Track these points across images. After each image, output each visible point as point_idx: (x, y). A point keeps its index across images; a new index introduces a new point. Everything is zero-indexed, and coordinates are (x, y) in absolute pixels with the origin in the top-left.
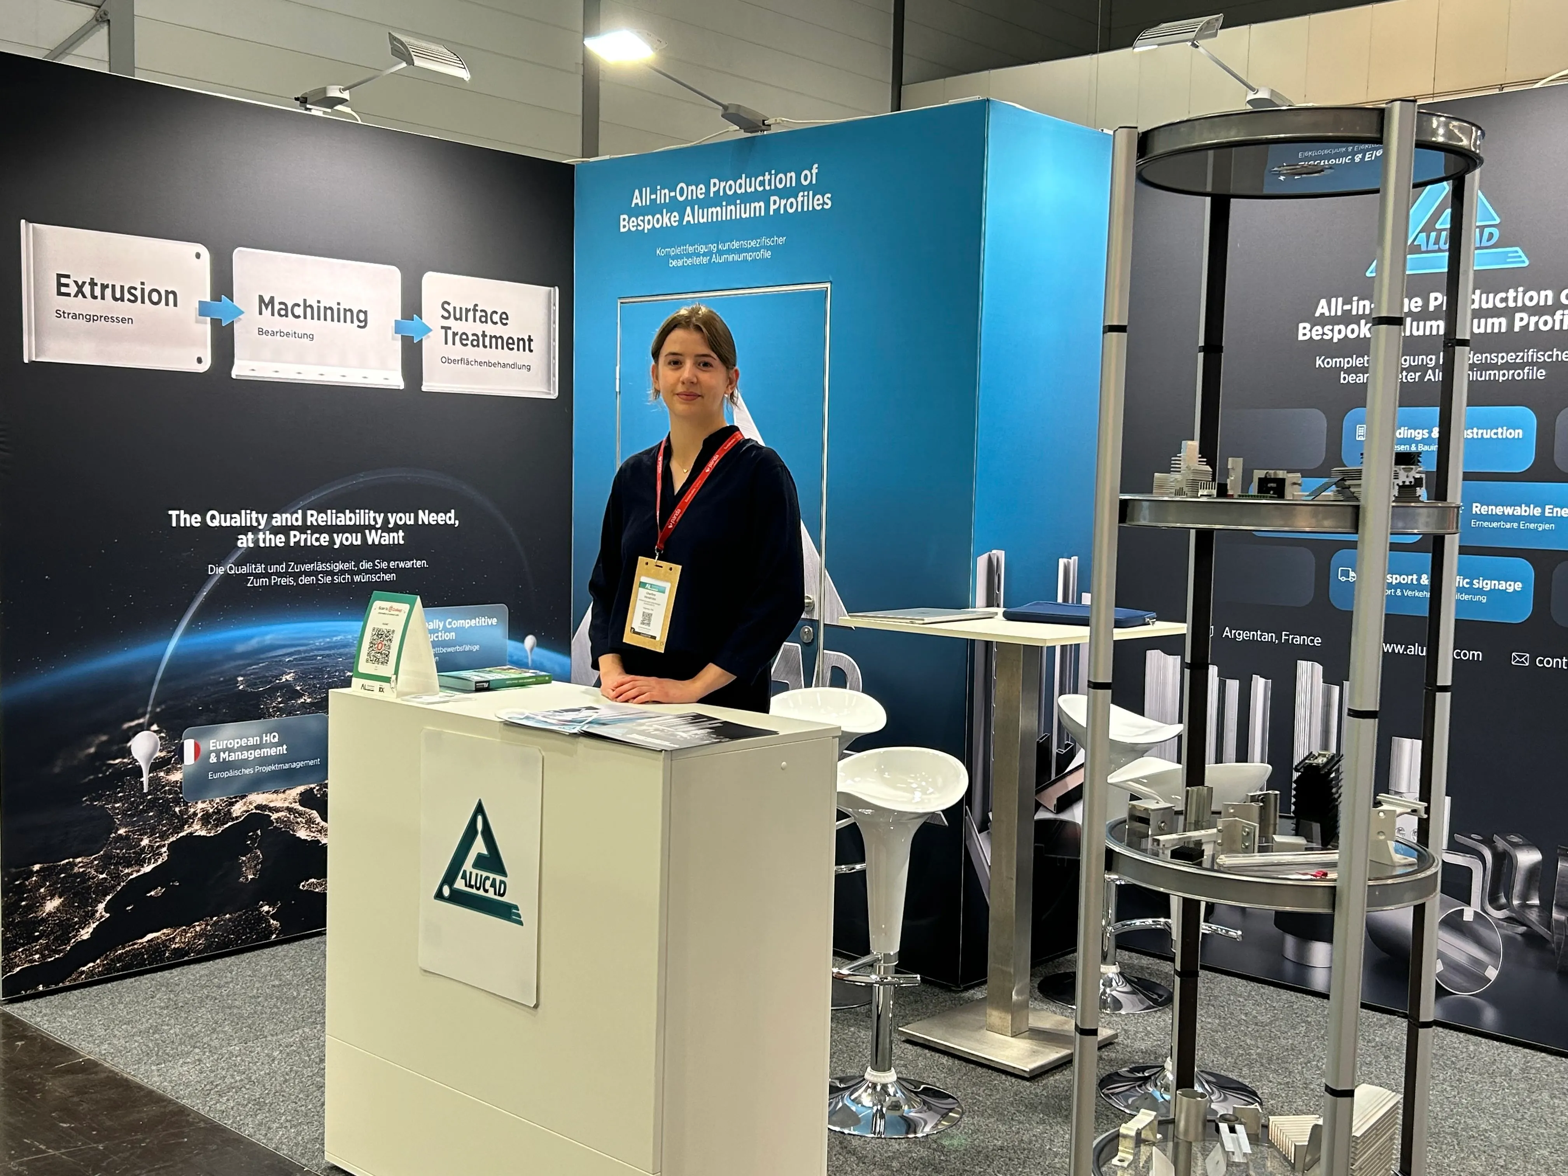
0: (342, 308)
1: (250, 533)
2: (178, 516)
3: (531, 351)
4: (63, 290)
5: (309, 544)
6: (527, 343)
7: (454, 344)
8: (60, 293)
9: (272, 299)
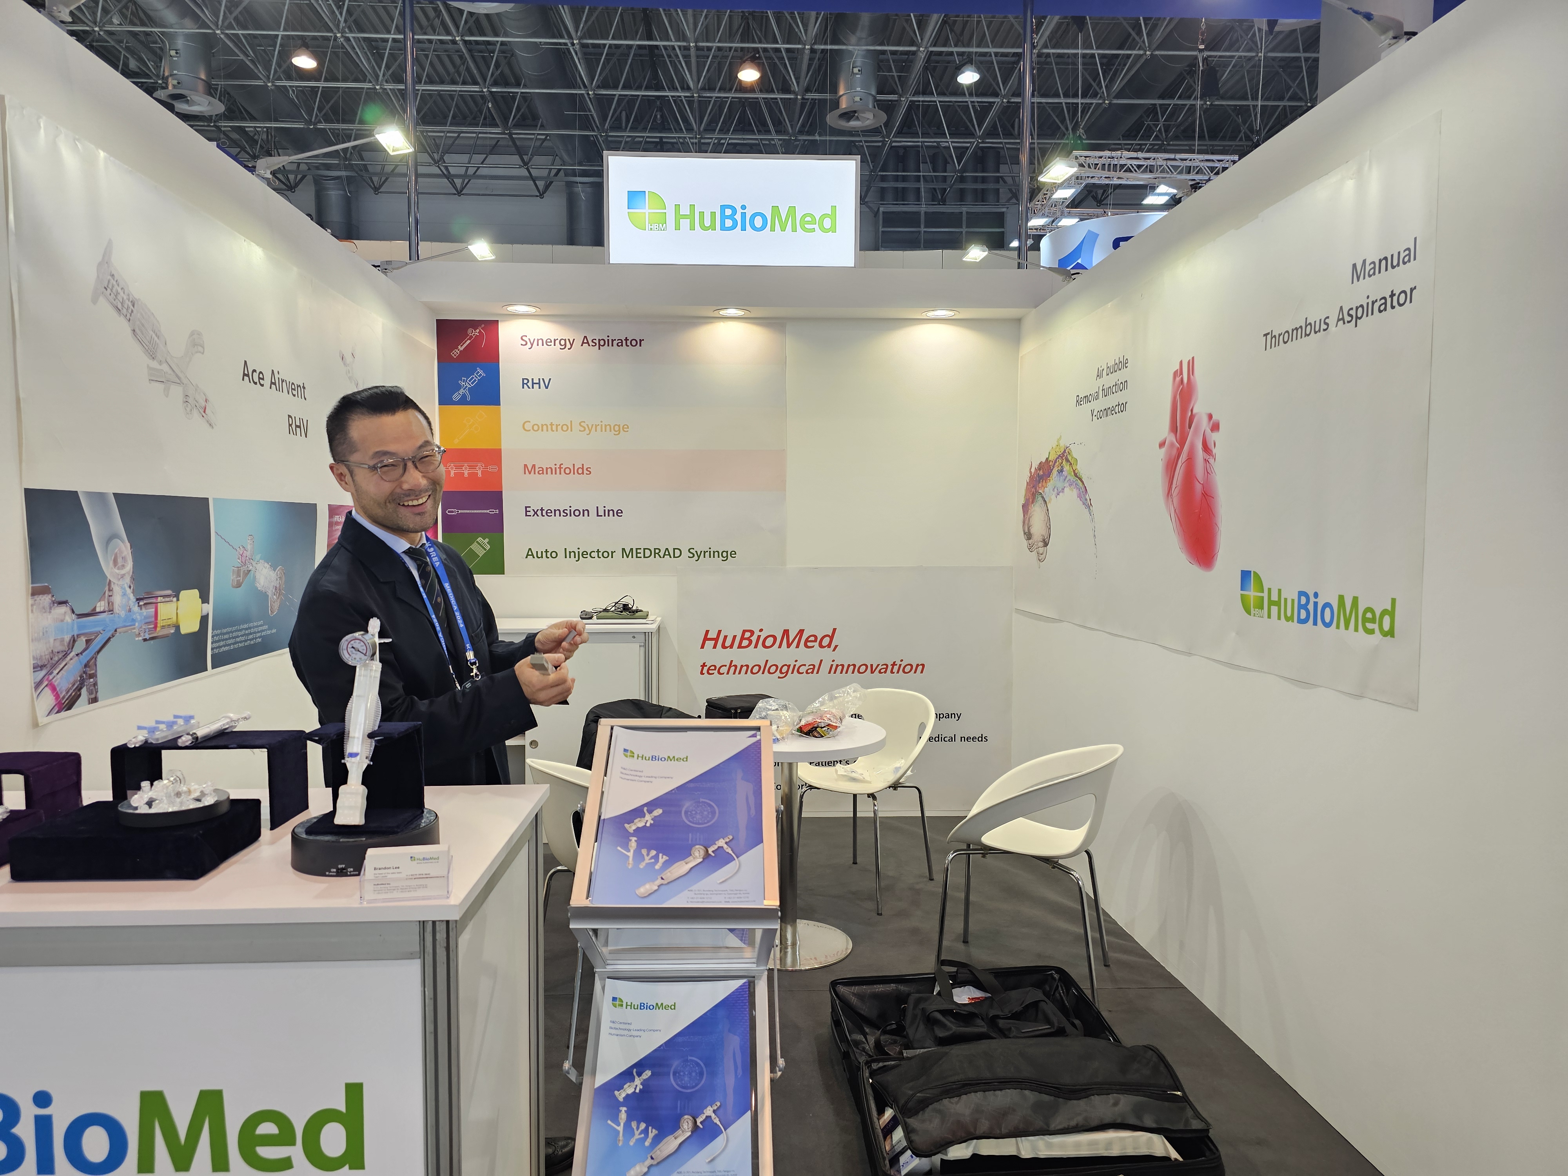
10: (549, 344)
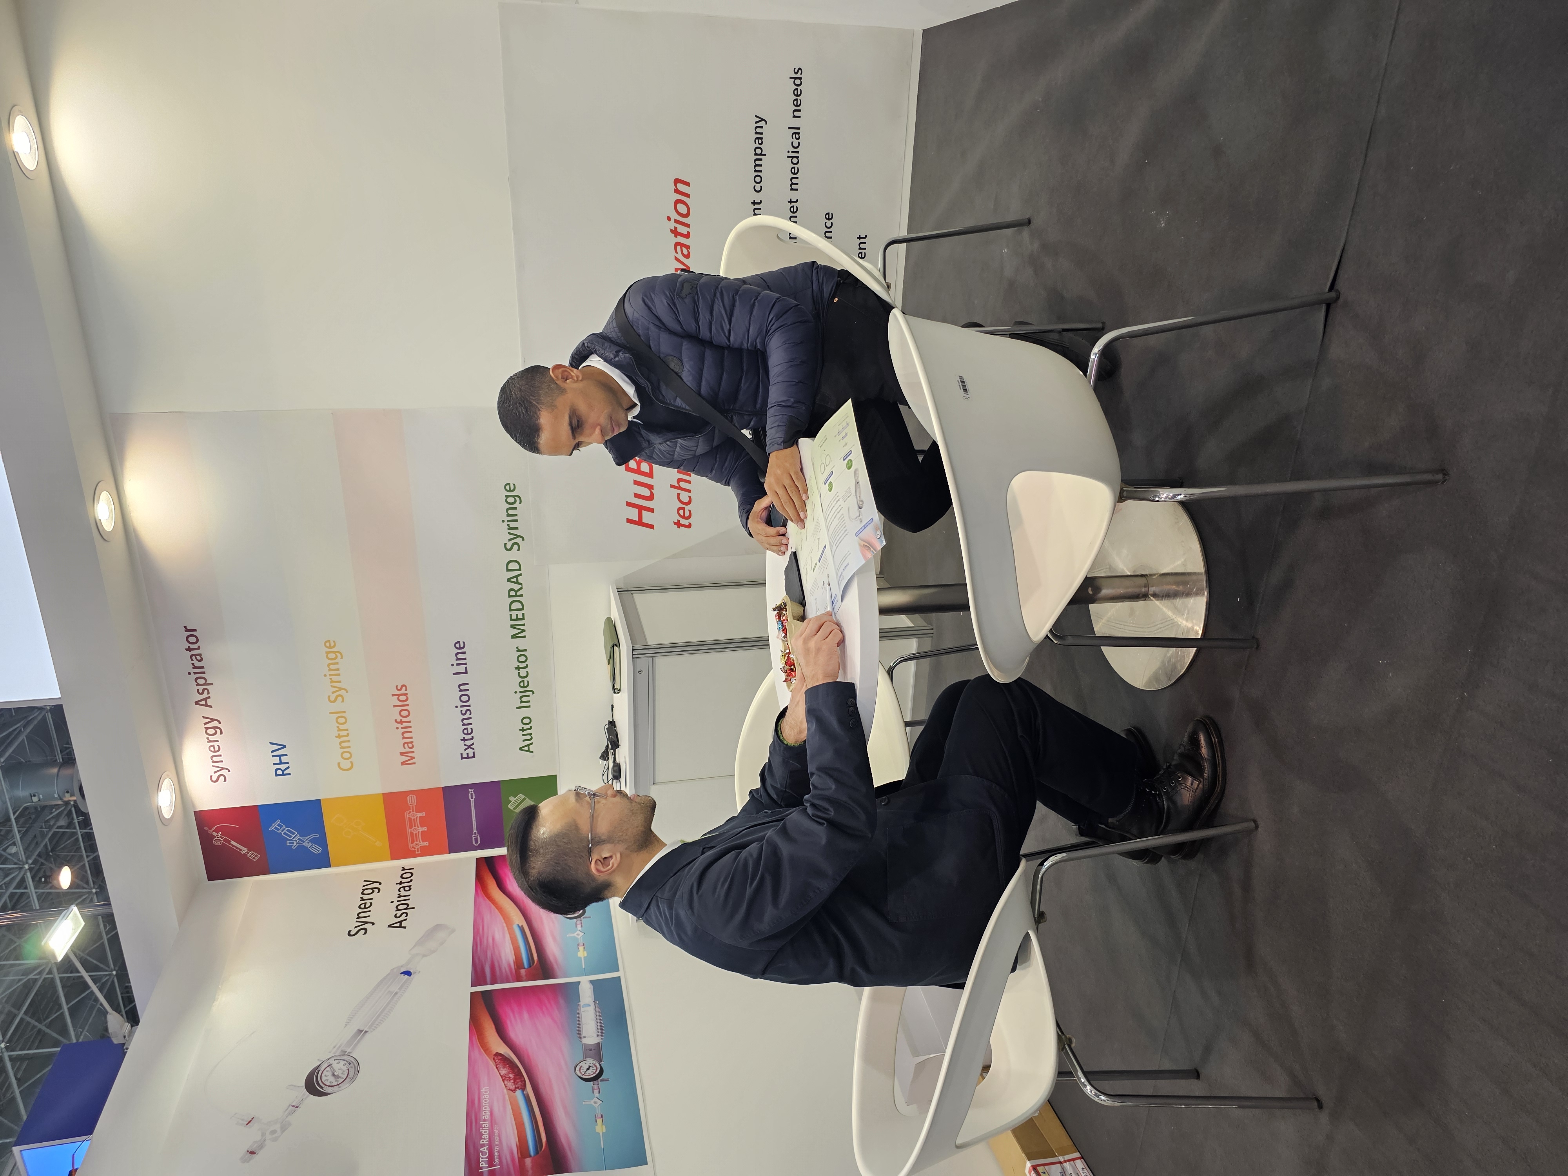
10: (217, 749)
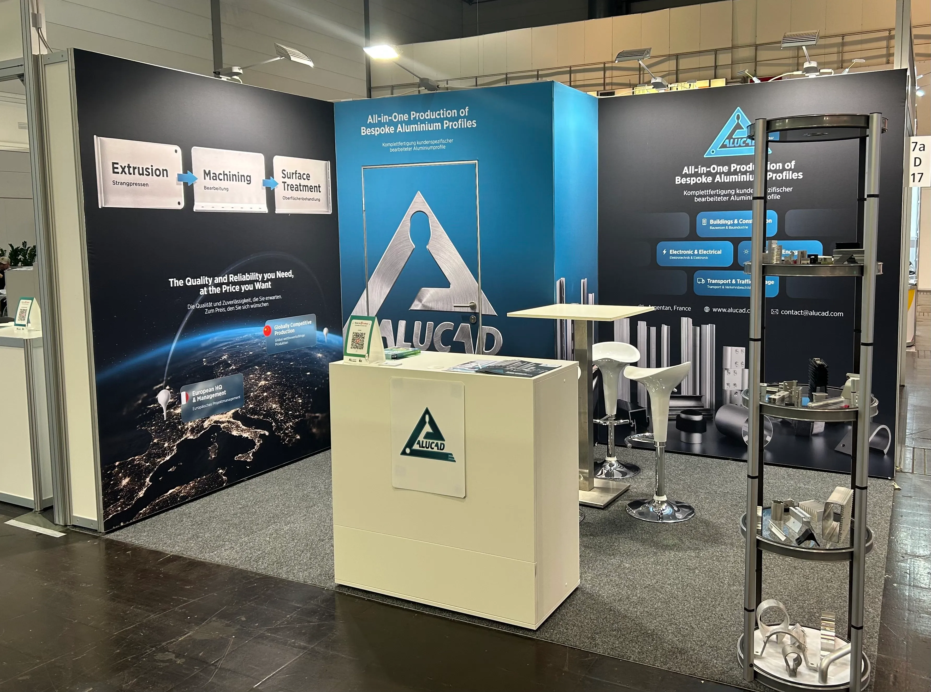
0: (240, 175)
1: (205, 288)
2: (173, 281)
3: (320, 192)
4: (116, 170)
5: (231, 291)
6: (318, 188)
7: (288, 190)
8: (114, 172)
9: (209, 171)
